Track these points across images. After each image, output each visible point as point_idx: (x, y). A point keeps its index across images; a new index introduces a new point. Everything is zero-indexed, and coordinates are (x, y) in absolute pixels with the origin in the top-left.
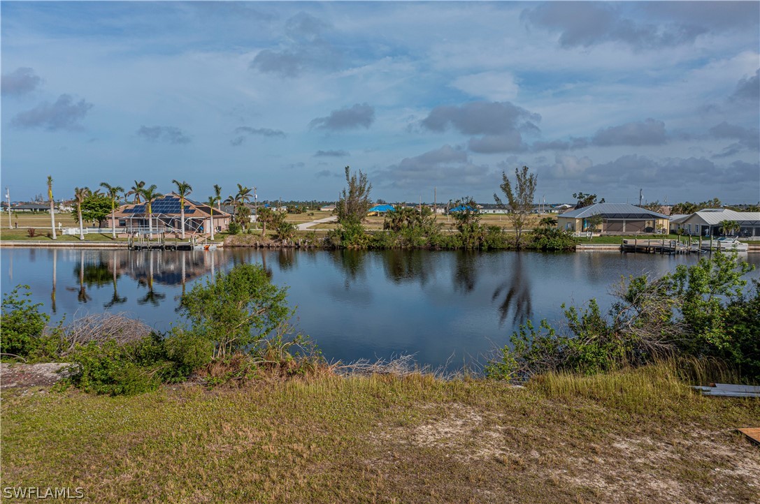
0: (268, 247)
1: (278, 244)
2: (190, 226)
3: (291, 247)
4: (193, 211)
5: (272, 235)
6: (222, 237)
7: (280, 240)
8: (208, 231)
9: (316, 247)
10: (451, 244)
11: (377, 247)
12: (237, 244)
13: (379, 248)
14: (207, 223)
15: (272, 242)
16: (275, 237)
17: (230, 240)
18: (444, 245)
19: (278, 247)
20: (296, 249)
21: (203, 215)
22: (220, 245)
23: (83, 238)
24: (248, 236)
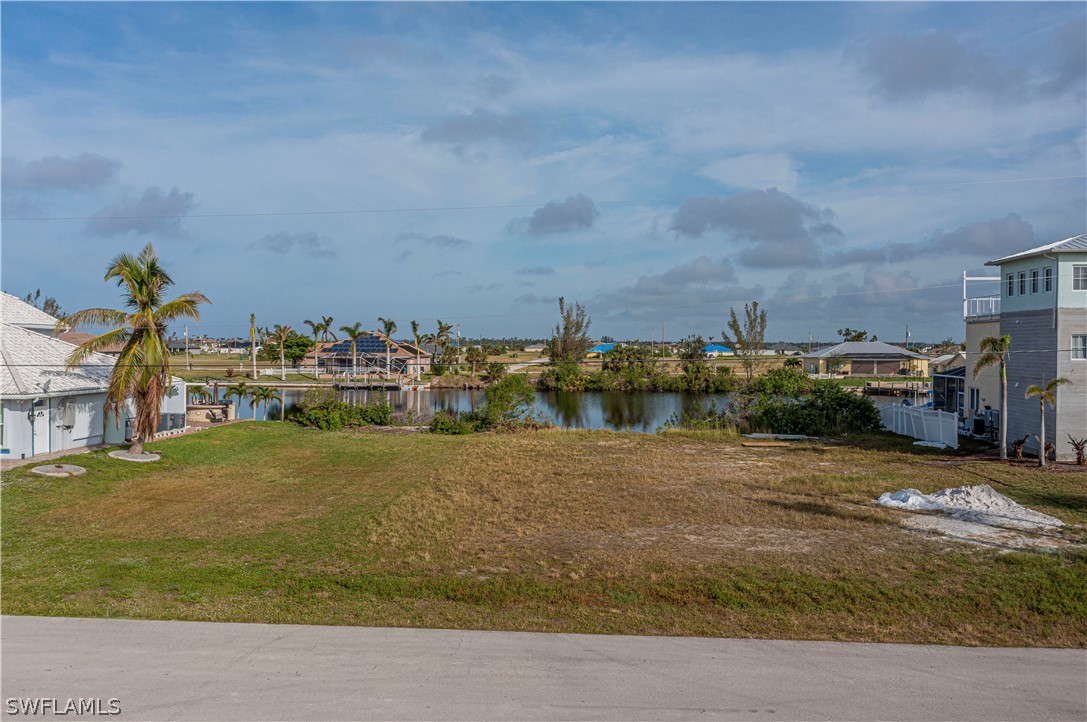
0: (478, 388)
2: (395, 366)
4: (396, 351)
5: (481, 376)
6: (429, 378)
8: (413, 372)
10: (675, 386)
11: (594, 388)
14: (411, 363)
15: (482, 384)
16: (484, 378)
17: (436, 381)
18: (667, 387)
21: (406, 354)
22: (427, 386)
23: (284, 378)
24: (456, 378)
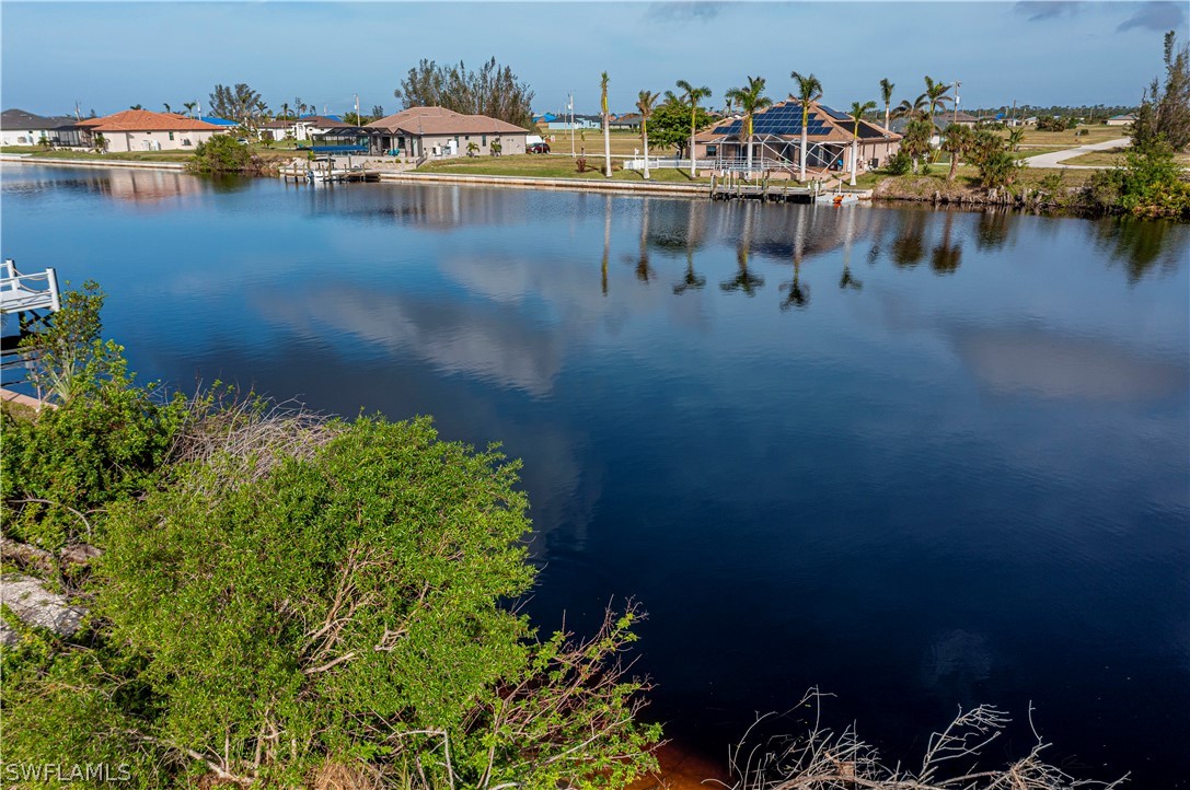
0: (958, 202)
1: (979, 197)
2: (820, 159)
3: (1004, 204)
4: (827, 131)
5: (968, 179)
6: (873, 181)
7: (985, 190)
8: (850, 167)
9: (1059, 206)
12: (898, 193)
14: (851, 153)
15: (967, 194)
16: (974, 183)
17: (887, 186)
19: (977, 203)
20: (1015, 209)
22: (864, 195)
23: (647, 176)
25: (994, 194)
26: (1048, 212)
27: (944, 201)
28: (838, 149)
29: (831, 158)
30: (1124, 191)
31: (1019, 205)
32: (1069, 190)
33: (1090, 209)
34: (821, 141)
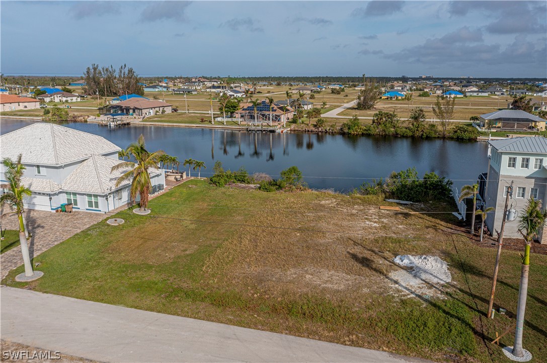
0: (312, 131)
1: (317, 130)
2: (274, 118)
3: (323, 132)
4: (275, 110)
5: (314, 125)
7: (318, 128)
8: (283, 121)
9: (335, 132)
10: (406, 134)
12: (296, 129)
13: (367, 134)
14: (282, 117)
15: (313, 129)
18: (402, 134)
21: (280, 113)
23: (225, 124)
24: (302, 125)
25: (320, 129)
26: (333, 134)
27: (308, 131)
28: (279, 116)
29: (277, 118)
30: (349, 129)
31: (326, 132)
32: (338, 128)
33: (342, 134)
34: (275, 113)
